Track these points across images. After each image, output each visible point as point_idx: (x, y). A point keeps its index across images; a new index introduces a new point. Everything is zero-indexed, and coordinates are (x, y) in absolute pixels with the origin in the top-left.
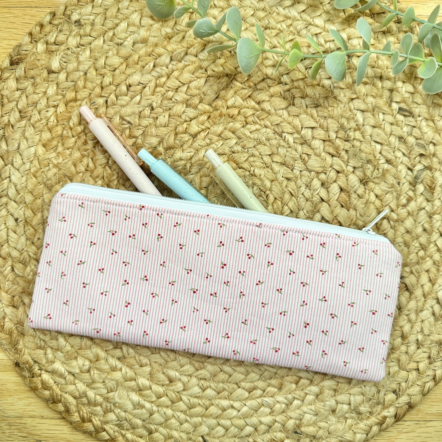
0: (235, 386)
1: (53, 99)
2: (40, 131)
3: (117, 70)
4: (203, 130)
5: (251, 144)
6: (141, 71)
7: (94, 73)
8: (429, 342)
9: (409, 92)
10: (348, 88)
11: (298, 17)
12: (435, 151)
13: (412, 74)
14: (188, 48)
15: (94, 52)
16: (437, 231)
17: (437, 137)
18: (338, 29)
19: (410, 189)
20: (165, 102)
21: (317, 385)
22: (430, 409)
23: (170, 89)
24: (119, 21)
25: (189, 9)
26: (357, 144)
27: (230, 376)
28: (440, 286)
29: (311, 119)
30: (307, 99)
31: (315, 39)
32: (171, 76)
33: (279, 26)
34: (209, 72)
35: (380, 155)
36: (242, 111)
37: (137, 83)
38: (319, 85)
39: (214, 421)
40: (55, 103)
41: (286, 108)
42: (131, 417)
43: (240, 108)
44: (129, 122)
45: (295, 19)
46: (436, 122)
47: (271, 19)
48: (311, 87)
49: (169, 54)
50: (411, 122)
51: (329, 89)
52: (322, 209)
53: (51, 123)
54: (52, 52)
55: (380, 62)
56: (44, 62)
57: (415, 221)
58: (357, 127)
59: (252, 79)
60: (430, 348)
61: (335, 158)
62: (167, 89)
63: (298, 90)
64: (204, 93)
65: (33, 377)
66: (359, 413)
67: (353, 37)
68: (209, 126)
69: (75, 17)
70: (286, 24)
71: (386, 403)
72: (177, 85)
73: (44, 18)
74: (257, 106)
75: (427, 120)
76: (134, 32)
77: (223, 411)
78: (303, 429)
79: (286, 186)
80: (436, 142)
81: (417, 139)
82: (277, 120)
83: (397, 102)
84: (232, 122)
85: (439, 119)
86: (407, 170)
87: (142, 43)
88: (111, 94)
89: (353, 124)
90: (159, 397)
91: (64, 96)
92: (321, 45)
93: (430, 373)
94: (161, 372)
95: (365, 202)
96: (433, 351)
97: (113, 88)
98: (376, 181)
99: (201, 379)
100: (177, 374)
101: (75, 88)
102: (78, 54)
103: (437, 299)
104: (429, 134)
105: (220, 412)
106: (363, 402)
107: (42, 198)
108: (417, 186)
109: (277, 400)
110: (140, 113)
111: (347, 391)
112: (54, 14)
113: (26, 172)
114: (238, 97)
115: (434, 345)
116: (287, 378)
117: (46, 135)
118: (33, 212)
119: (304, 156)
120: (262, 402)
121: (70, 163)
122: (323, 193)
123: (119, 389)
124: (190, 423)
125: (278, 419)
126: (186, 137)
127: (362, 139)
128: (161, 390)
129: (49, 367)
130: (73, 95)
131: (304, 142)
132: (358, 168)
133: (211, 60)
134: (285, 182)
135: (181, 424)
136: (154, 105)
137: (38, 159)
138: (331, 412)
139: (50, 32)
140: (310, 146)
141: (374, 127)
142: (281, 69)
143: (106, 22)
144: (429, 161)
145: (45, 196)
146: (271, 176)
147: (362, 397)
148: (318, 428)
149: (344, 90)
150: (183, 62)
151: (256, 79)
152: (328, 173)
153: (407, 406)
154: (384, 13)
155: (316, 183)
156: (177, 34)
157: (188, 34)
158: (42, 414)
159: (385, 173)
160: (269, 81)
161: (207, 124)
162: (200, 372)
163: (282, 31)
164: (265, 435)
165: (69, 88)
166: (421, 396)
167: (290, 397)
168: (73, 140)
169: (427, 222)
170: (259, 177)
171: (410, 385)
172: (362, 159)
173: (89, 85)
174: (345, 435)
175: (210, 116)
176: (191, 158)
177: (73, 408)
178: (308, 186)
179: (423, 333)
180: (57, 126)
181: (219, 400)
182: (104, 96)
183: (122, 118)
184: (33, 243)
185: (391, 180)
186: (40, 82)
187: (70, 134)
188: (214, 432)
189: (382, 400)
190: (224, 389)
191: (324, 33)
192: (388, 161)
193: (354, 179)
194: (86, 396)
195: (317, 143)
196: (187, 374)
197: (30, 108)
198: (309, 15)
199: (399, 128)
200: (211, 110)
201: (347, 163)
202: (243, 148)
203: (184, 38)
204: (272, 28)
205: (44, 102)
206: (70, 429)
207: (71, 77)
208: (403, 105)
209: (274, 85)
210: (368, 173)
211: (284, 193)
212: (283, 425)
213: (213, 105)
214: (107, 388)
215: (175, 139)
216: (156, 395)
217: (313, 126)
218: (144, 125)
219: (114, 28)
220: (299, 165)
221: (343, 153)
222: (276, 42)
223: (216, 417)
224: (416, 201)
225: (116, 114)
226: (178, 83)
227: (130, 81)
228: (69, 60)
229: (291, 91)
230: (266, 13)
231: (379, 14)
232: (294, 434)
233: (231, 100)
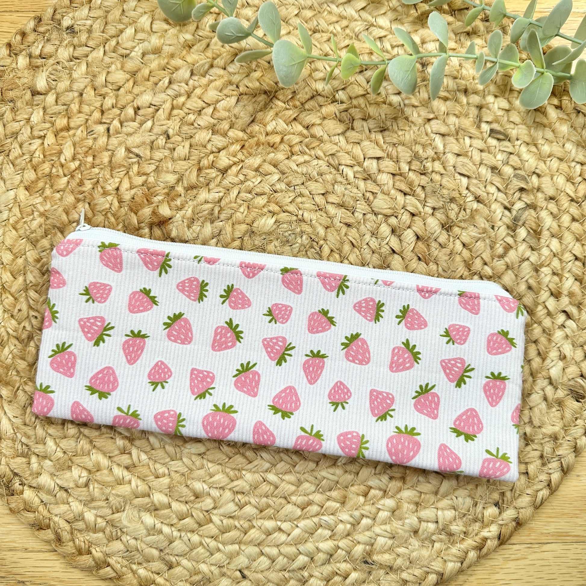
0: (283, 501)
1: (39, 127)
2: (21, 169)
3: (121, 89)
4: (235, 164)
5: (298, 180)
6: (153, 89)
7: (92, 93)
8: (541, 436)
9: (503, 109)
10: (423, 105)
11: (356, 16)
12: (540, 184)
13: (506, 85)
14: (214, 59)
15: (92, 66)
16: (546, 289)
17: (542, 166)
18: (409, 30)
19: (508, 234)
20: (185, 128)
21: (392, 497)
22: (547, 528)
23: (190, 111)
24: (124, 27)
25: (212, 7)
26: (437, 177)
27: (277, 487)
28: (553, 361)
29: (376, 147)
30: (371, 121)
31: (378, 43)
32: (193, 95)
33: (331, 28)
34: (242, 89)
35: (467, 191)
36: (286, 138)
37: (148, 104)
38: (384, 103)
39: (256, 549)
40: (42, 133)
41: (343, 133)
42: (144, 546)
43: (283, 134)
44: (137, 156)
45: (352, 19)
46: (540, 146)
47: (321, 19)
48: (374, 105)
49: (189, 67)
50: (508, 147)
51: (398, 108)
52: (393, 263)
53: (36, 159)
54: (38, 67)
55: (464, 72)
56: (26, 81)
57: (516, 275)
58: (435, 156)
59: (298, 97)
60: (542, 444)
61: (408, 197)
62: (187, 111)
63: (358, 110)
64: (235, 115)
65: (13, 495)
66: (450, 534)
67: (428, 39)
68: (243, 158)
69: (67, 22)
70: (340, 26)
71: (485, 519)
72: (200, 106)
73: (26, 25)
74: (305, 132)
75: (528, 144)
76: (142, 40)
77: (268, 536)
78: (375, 558)
79: (346, 234)
80: (540, 173)
81: (515, 169)
82: (332, 149)
83: (487, 122)
84: (273, 152)
85: (543, 143)
86: (502, 209)
87: (154, 53)
88: (113, 119)
89: (430, 152)
90: (181, 518)
91: (53, 124)
92: (387, 52)
93: (543, 477)
94: (184, 485)
95: (448, 253)
96: (546, 448)
97: (116, 111)
98: (463, 224)
99: (237, 492)
100: (206, 487)
101: (67, 113)
102: (71, 69)
103: (550, 378)
104: (531, 162)
105: (264, 536)
106: (455, 519)
107: (24, 256)
108: (518, 231)
109: (340, 518)
110: (152, 142)
111: (432, 504)
112: (39, 20)
113: (4, 223)
114: (280, 120)
115: (547, 439)
116: (353, 489)
117: (30, 175)
118: (12, 275)
119: (368, 195)
120: (319, 522)
121: (61, 209)
122: (394, 243)
123: (127, 508)
124: (223, 553)
125: (341, 544)
126: (213, 173)
127: (443, 171)
128: (184, 508)
129: (34, 481)
130: (65, 121)
131: (368, 177)
132: (439, 209)
133: (244, 73)
134: (344, 229)
135: (212, 554)
136: (171, 132)
137: (19, 206)
138: (412, 534)
139: (34, 42)
140: (375, 181)
141: (458, 155)
142: (336, 83)
143: (107, 28)
144: (533, 197)
145: (27, 253)
146: (325, 220)
147: (454, 512)
148: (395, 556)
149: (418, 109)
150: (208, 76)
151: (302, 96)
152: (399, 217)
153: (514, 524)
154: (467, 9)
155: (385, 230)
156: (200, 41)
157: (213, 41)
158: (27, 546)
159: (474, 213)
160: (320, 99)
161: (240, 156)
162: (235, 483)
163: (335, 35)
164: (324, 567)
165: (60, 113)
166: (532, 508)
167: (357, 514)
168: (65, 179)
169: (531, 277)
170: (309, 223)
171: (517, 495)
172: (443, 197)
173: (86, 108)
174: (432, 564)
175: (244, 146)
176: (220, 200)
177: (66, 536)
178: (374, 234)
179: (532, 424)
180: (44, 162)
181: (262, 521)
182: (105, 123)
183: (128, 150)
184: (12, 316)
185: (482, 223)
186: (22, 106)
187: (61, 173)
188: (255, 564)
189: (480, 516)
190: (269, 506)
191: (390, 36)
192: (478, 199)
193: (433, 224)
194: (83, 519)
195: (384, 178)
196: (218, 486)
197: (9, 141)
198: (370, 14)
199: (491, 156)
200: (246, 138)
201: (424, 203)
202: (288, 185)
203: (208, 45)
204: (323, 32)
205: (26, 132)
206: (62, 565)
207: (62, 99)
208: (495, 126)
209: (326, 103)
210: (452, 215)
211: (342, 243)
212: (349, 553)
213: (248, 131)
214: (112, 508)
215: (198, 175)
216: (177, 516)
217: (378, 156)
218: (157, 158)
219: (118, 36)
220: (361, 207)
221: (419, 190)
222: (328, 49)
223: (259, 544)
224: (516, 249)
225: (120, 144)
226: (201, 104)
227: (139, 102)
228: (59, 78)
229: (349, 111)
230: (315, 12)
231: (460, 10)
232: (363, 565)
233: (271, 124)
